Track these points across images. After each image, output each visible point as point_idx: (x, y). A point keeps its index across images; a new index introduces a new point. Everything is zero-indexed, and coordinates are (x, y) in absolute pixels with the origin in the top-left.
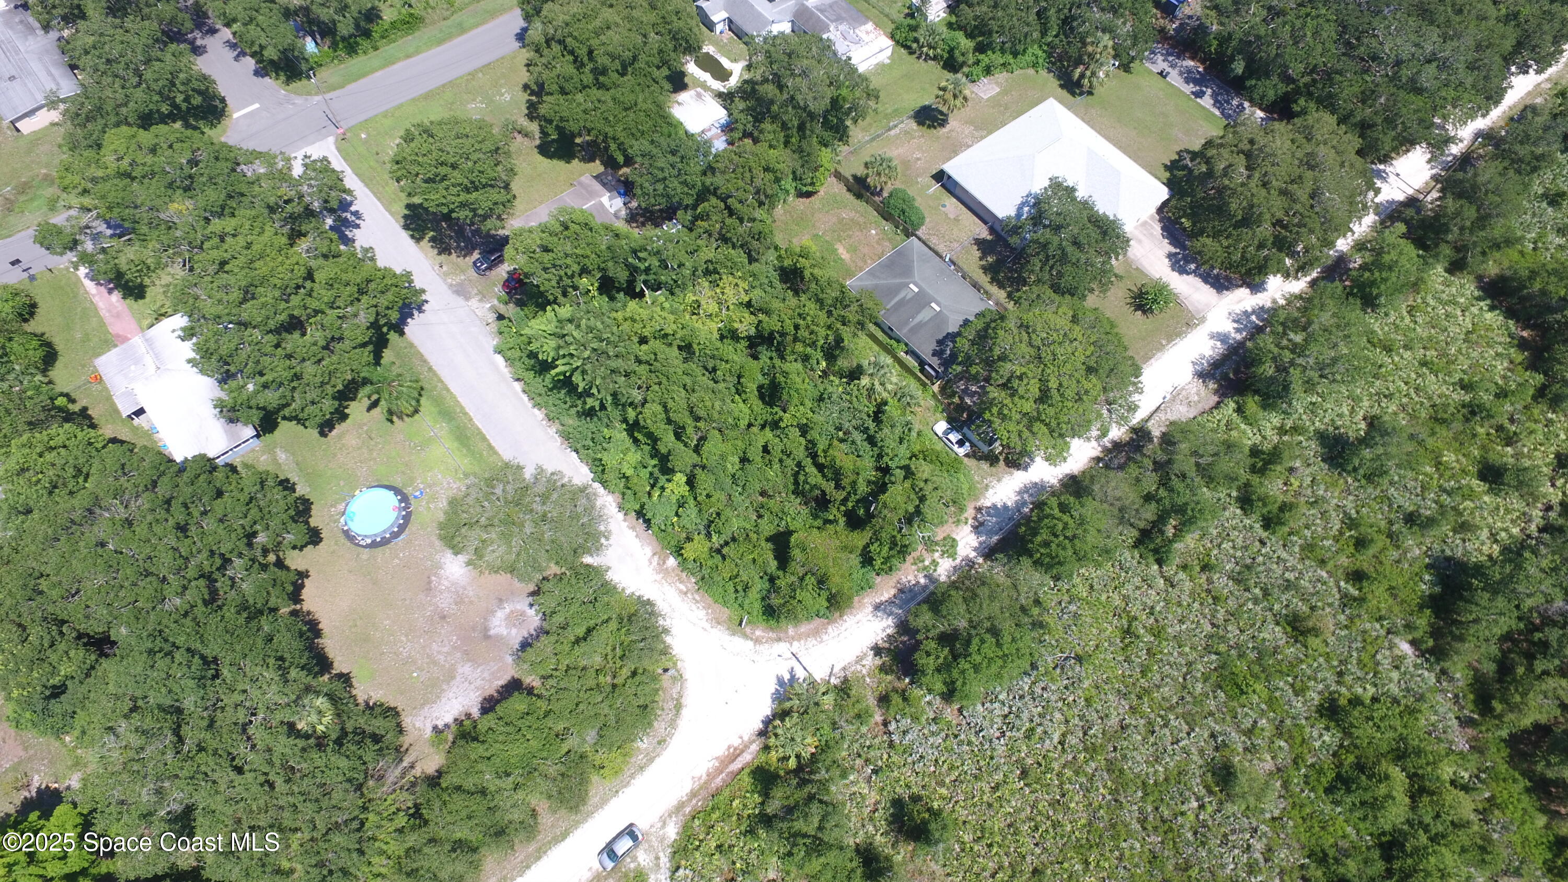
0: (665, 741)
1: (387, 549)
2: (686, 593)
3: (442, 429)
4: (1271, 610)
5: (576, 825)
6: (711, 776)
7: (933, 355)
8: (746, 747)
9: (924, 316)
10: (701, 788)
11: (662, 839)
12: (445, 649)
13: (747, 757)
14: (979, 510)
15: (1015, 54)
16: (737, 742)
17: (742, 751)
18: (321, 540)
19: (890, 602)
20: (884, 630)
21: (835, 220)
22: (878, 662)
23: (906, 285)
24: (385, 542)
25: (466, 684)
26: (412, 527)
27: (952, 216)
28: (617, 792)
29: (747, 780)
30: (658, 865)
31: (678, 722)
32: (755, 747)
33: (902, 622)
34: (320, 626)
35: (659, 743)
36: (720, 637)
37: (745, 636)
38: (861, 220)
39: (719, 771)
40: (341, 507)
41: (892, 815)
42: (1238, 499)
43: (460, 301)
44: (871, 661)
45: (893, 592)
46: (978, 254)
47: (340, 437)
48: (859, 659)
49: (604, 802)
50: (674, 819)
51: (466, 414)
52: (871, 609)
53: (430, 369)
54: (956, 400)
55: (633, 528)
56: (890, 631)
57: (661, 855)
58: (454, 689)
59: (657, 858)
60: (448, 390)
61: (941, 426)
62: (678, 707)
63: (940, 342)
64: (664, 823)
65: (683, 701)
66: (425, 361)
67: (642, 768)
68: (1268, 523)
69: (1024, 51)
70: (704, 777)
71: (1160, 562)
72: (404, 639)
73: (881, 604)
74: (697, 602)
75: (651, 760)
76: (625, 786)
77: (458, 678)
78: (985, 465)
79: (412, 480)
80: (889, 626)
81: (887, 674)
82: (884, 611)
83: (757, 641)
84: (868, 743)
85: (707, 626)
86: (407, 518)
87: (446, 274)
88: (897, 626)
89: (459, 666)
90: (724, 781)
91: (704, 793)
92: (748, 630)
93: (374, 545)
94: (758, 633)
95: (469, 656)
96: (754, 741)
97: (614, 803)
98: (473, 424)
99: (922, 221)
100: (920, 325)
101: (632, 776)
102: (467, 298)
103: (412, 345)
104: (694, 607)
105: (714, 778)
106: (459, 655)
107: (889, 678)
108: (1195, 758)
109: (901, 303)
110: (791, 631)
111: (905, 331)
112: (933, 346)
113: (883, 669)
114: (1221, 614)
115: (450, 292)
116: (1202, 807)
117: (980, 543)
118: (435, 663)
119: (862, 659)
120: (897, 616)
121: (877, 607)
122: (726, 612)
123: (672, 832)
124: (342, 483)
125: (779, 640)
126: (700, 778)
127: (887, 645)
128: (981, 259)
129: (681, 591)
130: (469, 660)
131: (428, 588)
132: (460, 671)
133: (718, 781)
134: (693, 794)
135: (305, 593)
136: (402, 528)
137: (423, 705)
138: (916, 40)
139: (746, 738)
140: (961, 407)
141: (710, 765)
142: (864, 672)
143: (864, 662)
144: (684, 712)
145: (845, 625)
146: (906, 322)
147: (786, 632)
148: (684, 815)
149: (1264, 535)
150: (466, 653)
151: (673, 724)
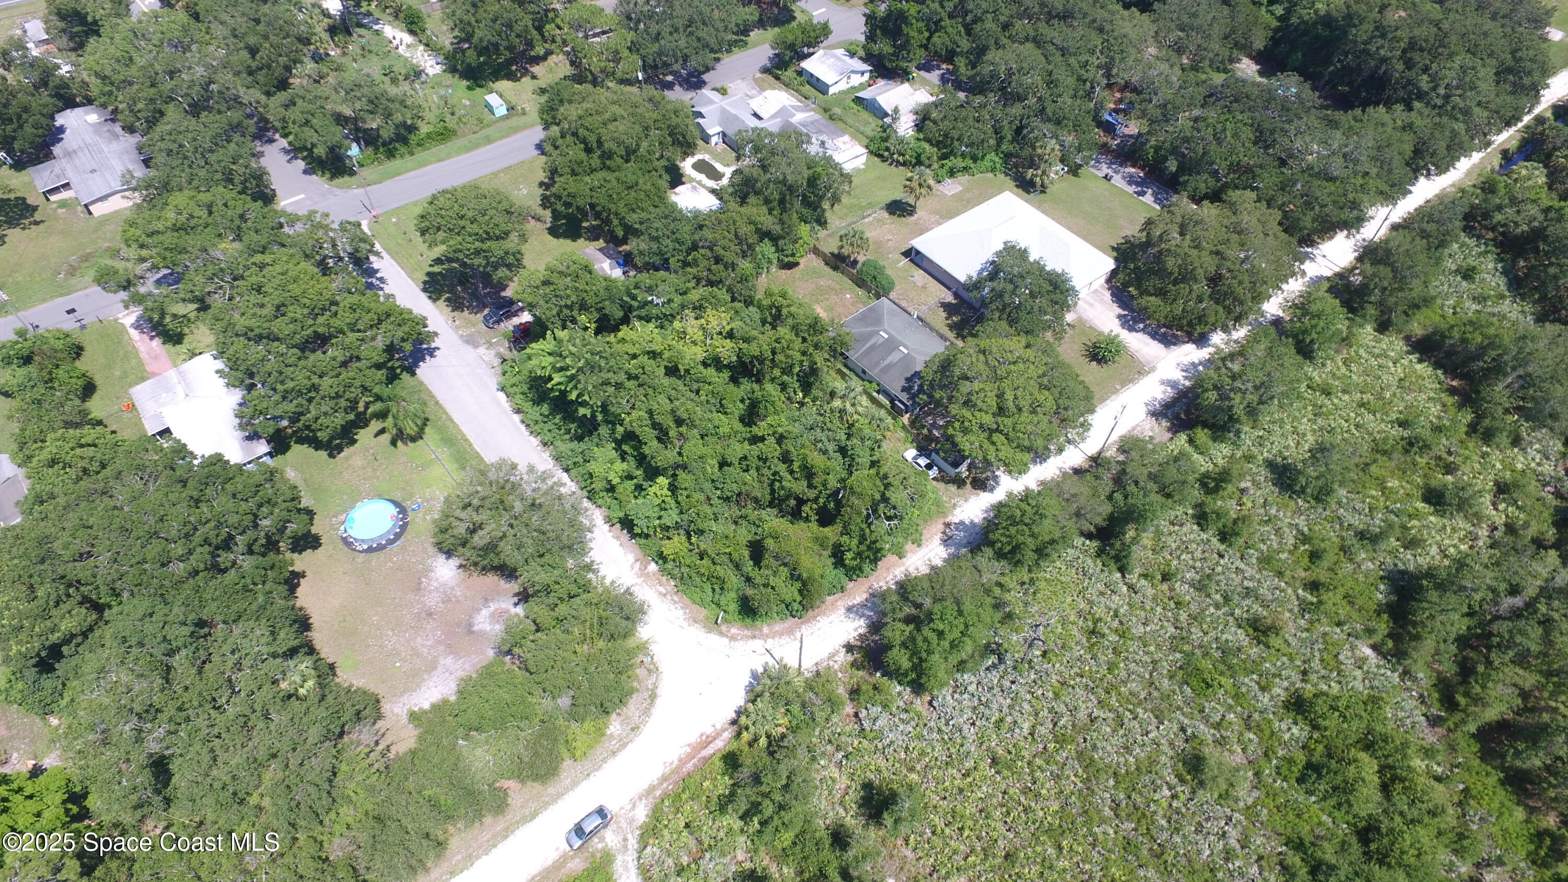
0: (638, 728)
1: (381, 555)
2: (665, 595)
3: (444, 453)
4: (1232, 614)
5: (546, 805)
6: (682, 762)
7: (903, 391)
8: (718, 734)
9: (894, 357)
10: (672, 772)
11: (631, 821)
12: (429, 643)
13: (719, 744)
14: (948, 525)
15: (975, 159)
16: (709, 731)
17: (715, 739)
18: (320, 545)
19: (863, 606)
20: (856, 630)
21: (813, 286)
22: (850, 658)
23: (877, 332)
24: (381, 548)
25: (447, 674)
26: (408, 535)
27: (920, 284)
28: (588, 775)
29: (719, 764)
30: (625, 847)
31: (653, 711)
32: (727, 735)
33: (873, 623)
34: (311, 621)
35: (633, 730)
36: (697, 635)
37: (721, 634)
38: (838, 287)
39: (690, 757)
40: (342, 517)
41: (863, 798)
42: (1194, 516)
43: (469, 349)
44: (843, 658)
45: (865, 596)
46: (944, 315)
47: (347, 459)
48: (831, 656)
49: (575, 784)
50: (644, 801)
51: (466, 440)
52: (843, 611)
53: (437, 403)
54: (925, 431)
55: (618, 538)
56: (862, 631)
57: (629, 836)
58: (435, 679)
59: (625, 840)
60: (452, 421)
61: (911, 453)
62: (653, 697)
63: (908, 380)
64: (634, 806)
65: (658, 691)
66: (433, 397)
67: (614, 753)
68: (1224, 537)
69: (983, 157)
70: (676, 763)
71: (1122, 570)
72: (390, 633)
73: (854, 606)
74: (675, 602)
75: (624, 746)
76: (597, 770)
77: (439, 669)
78: (952, 488)
79: (411, 495)
80: (860, 627)
81: (858, 669)
82: (857, 612)
83: (733, 638)
84: (839, 730)
85: (685, 624)
86: (403, 528)
87: (458, 327)
88: (868, 626)
89: (441, 658)
90: (695, 766)
91: (675, 777)
92: (724, 628)
93: (370, 550)
94: (734, 631)
95: (452, 649)
96: (726, 730)
97: (585, 786)
98: (473, 449)
99: (892, 285)
100: (890, 366)
101: (604, 760)
102: (476, 346)
103: (421, 383)
104: (672, 607)
105: (686, 763)
106: (442, 648)
107: (861, 673)
108: (1165, 748)
109: (873, 348)
110: (766, 630)
111: (876, 371)
112: (903, 383)
113: (854, 664)
114: (1183, 617)
115: (460, 342)
116: (1174, 797)
117: (949, 555)
118: (418, 655)
119: (834, 655)
120: (869, 617)
121: (849, 609)
122: (704, 612)
123: (641, 814)
124: (345, 497)
125: (754, 637)
126: (671, 764)
127: (859, 643)
128: (947, 319)
129: (660, 593)
130: (451, 653)
131: (418, 588)
132: (442, 662)
133: (690, 766)
134: (664, 779)
135: (300, 591)
136: (398, 536)
137: (402, 694)
138: (887, 149)
139: (718, 727)
140: (930, 438)
141: (682, 751)
142: (836, 667)
143: (836, 658)
144: (659, 702)
145: (818, 625)
146: (878, 364)
147: (761, 630)
148: (654, 798)
149: (1222, 547)
150: (449, 646)
151: (647, 712)
